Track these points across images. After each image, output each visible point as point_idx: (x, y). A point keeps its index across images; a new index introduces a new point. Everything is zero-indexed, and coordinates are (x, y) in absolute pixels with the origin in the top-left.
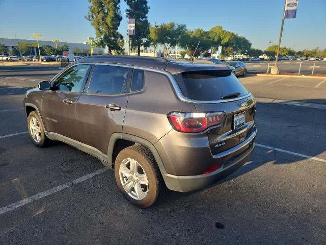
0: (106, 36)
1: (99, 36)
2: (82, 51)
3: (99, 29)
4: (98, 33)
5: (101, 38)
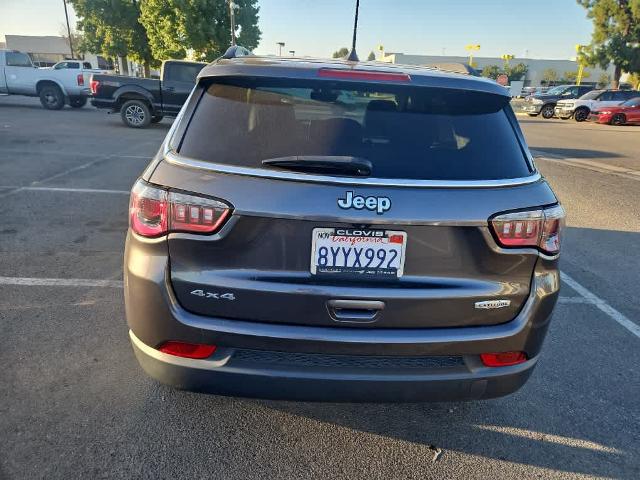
0: (616, 40)
1: (598, 42)
2: (562, 77)
3: (604, 26)
4: (597, 35)
5: (603, 47)
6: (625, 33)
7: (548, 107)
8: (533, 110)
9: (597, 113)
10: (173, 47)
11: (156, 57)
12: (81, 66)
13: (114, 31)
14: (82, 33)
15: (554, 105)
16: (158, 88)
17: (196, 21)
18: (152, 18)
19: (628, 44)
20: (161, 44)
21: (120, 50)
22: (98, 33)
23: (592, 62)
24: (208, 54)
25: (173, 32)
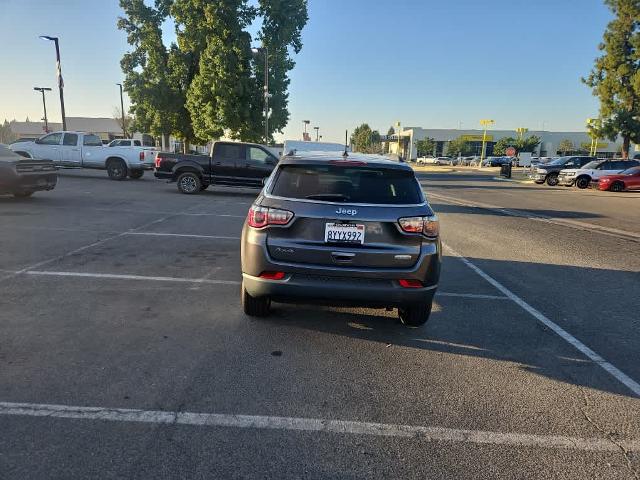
0: (621, 114)
3: (609, 102)
4: (604, 110)
5: (610, 120)
6: (630, 107)
7: (552, 175)
8: (538, 178)
9: (597, 181)
10: (212, 126)
11: (197, 135)
12: (132, 143)
13: (162, 115)
14: (133, 116)
15: (557, 174)
16: (208, 163)
17: (234, 105)
18: (196, 104)
19: (634, 118)
20: (202, 125)
21: (166, 129)
22: (148, 116)
23: (600, 134)
24: (242, 133)
25: (213, 115)
